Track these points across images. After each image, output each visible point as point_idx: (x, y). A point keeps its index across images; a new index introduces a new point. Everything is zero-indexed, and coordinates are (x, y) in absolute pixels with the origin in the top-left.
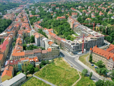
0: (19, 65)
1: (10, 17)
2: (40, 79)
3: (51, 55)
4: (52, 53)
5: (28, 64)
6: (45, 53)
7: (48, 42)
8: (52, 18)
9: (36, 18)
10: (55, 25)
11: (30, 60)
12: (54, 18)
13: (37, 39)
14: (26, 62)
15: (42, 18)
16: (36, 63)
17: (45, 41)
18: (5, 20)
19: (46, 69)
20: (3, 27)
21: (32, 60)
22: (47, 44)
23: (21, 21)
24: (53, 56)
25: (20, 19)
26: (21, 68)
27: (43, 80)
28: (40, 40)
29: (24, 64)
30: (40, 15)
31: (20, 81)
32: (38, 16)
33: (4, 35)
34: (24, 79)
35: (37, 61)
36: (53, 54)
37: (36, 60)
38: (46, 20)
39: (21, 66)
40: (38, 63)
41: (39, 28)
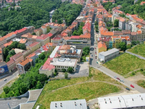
0: (110, 43)
1: (79, 2)
2: (133, 54)
3: (141, 37)
4: (142, 35)
5: (119, 42)
6: (135, 35)
7: (136, 25)
8: (133, 3)
9: (112, 4)
10: (140, 11)
11: (122, 39)
12: (136, 3)
13: (123, 23)
14: (118, 39)
15: (118, 4)
16: (127, 41)
17: (132, 25)
18: (76, 5)
19: (138, 48)
20: (76, 12)
21: (124, 39)
22: (135, 27)
23: (93, 6)
24: (142, 39)
25: (92, 4)
26: (112, 46)
27: (136, 55)
28: (126, 24)
29: (116, 42)
30: (116, 1)
31: (114, 54)
32: (113, 2)
33: (81, 19)
34: (117, 53)
35: (129, 40)
36: (142, 37)
37: (128, 39)
38: (126, 6)
39: (112, 44)
40: (130, 42)
41: (120, 14)
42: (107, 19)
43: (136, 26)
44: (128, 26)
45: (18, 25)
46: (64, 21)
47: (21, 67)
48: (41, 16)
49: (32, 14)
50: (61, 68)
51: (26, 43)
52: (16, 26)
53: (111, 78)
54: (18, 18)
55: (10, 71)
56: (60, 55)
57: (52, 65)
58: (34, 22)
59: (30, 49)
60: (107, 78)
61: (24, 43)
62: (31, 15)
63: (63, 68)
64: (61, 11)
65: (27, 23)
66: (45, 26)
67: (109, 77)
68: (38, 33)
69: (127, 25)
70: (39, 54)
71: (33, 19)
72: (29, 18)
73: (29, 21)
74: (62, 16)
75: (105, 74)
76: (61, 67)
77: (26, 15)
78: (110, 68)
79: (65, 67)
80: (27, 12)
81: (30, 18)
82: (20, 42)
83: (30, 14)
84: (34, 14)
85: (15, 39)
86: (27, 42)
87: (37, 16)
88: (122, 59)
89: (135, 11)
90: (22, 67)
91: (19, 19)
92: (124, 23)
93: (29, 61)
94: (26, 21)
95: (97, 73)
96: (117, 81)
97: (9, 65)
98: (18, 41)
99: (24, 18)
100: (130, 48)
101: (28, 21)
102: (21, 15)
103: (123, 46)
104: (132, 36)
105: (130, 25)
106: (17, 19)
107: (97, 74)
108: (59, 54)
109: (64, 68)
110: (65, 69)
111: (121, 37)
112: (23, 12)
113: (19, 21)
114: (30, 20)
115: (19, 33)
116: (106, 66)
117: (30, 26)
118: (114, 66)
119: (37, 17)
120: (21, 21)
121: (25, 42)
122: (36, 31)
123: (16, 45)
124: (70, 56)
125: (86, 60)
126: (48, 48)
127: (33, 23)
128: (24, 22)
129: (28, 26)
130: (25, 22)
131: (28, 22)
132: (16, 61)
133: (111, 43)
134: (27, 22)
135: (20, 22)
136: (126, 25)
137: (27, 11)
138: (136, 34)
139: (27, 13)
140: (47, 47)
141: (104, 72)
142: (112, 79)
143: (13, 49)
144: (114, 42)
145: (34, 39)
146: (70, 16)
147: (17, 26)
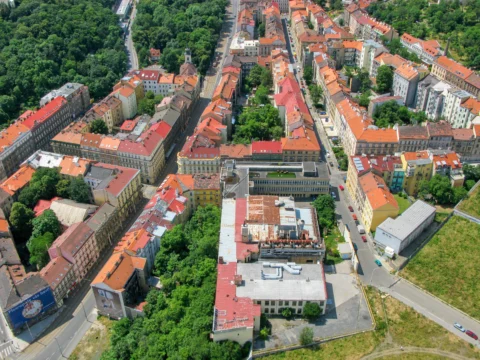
0: (396, 174)
5: (426, 172)
7: (462, 98)
11: (439, 163)
13: (410, 82)
14: (424, 165)
16: (452, 172)
17: (443, 93)
21: (444, 163)
22: (457, 105)
26: (400, 184)
28: (419, 88)
29: (416, 173)
35: (457, 167)
37: (456, 162)
39: (402, 177)
40: (459, 174)
41: (381, 33)
42: (340, 53)
43: (463, 103)
44: (431, 96)
45: (24, 81)
46: (187, 58)
47: (108, 295)
48: (96, 34)
49: (64, 30)
50: (277, 308)
51: (85, 175)
52: (17, 88)
53: (446, 332)
54: (16, 52)
55: (60, 303)
56: (255, 248)
57: (247, 300)
58: (81, 65)
59: (108, 202)
60: (433, 332)
61: (80, 175)
62: (63, 36)
63: (284, 306)
64: (160, 7)
65: (56, 72)
66: (131, 87)
67: (438, 330)
68: (110, 115)
69: (425, 92)
70: (160, 231)
71: (73, 53)
72: (58, 51)
73: (60, 62)
74: (171, 34)
75: (424, 317)
76: (263, 303)
77: (45, 37)
78: (429, 290)
79: (294, 303)
80: (45, 22)
81: (61, 49)
82: (62, 172)
83: (59, 33)
84: (72, 30)
85: (39, 158)
86: (89, 169)
87: (82, 36)
88: (453, 244)
89: (425, 21)
90: (115, 295)
91: (20, 55)
92: (414, 83)
93: (132, 265)
94: (49, 61)
95: (395, 313)
96: (471, 346)
97: (55, 285)
98: (51, 166)
99: (41, 50)
100: (464, 197)
101: (55, 61)
102: (26, 36)
103: (445, 192)
104: (456, 143)
105: (439, 93)
106: (14, 57)
107: (397, 316)
108: (250, 242)
109: (291, 305)
110: (293, 307)
111: (431, 158)
112: (28, 25)
113: (22, 67)
114: (63, 56)
115: (41, 124)
116: (413, 279)
117: (69, 84)
118: (438, 277)
119: (84, 41)
120: (30, 64)
121: (82, 171)
122: (103, 109)
123: (53, 187)
124: (293, 250)
125: (341, 257)
126: (182, 199)
127: (75, 68)
128: (42, 68)
129: (61, 85)
130: (48, 66)
131: (56, 64)
132: (74, 261)
133: (398, 177)
134: (54, 67)
135: (29, 71)
136: (422, 92)
137: (43, 18)
138: (468, 138)
139: (44, 28)
140: (179, 195)
141: (419, 309)
142: (452, 339)
143: (43, 203)
144: (412, 173)
145: (108, 151)
146: (203, 33)
147: (21, 85)
